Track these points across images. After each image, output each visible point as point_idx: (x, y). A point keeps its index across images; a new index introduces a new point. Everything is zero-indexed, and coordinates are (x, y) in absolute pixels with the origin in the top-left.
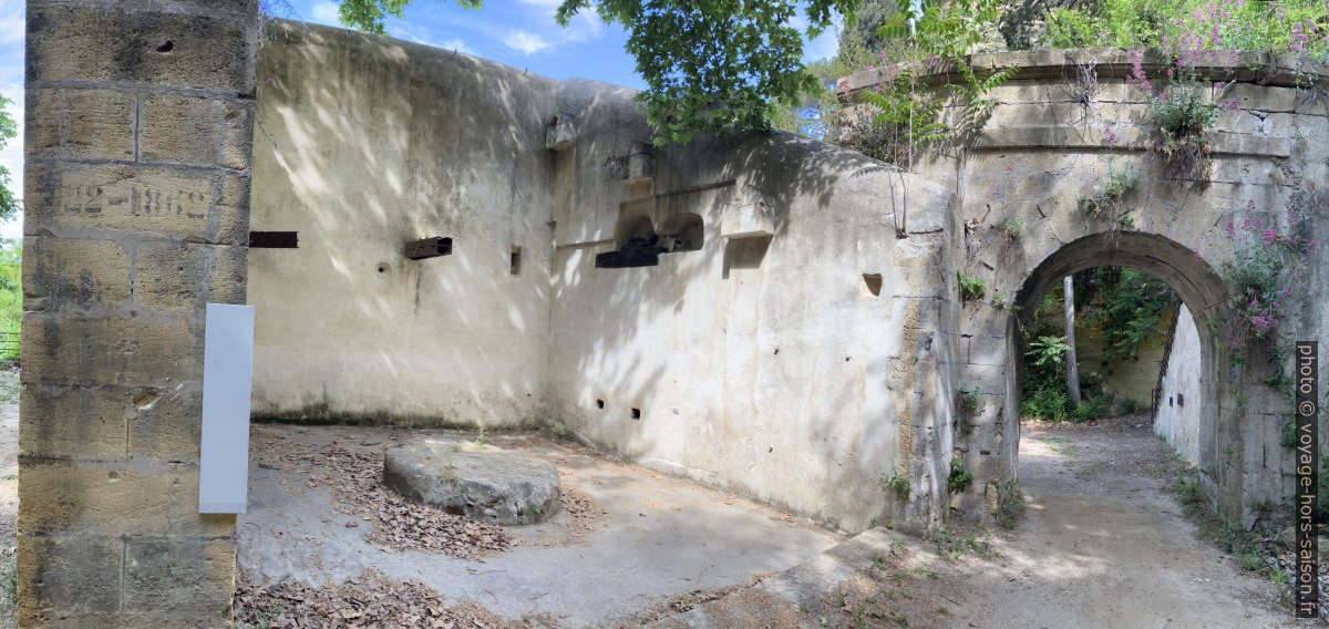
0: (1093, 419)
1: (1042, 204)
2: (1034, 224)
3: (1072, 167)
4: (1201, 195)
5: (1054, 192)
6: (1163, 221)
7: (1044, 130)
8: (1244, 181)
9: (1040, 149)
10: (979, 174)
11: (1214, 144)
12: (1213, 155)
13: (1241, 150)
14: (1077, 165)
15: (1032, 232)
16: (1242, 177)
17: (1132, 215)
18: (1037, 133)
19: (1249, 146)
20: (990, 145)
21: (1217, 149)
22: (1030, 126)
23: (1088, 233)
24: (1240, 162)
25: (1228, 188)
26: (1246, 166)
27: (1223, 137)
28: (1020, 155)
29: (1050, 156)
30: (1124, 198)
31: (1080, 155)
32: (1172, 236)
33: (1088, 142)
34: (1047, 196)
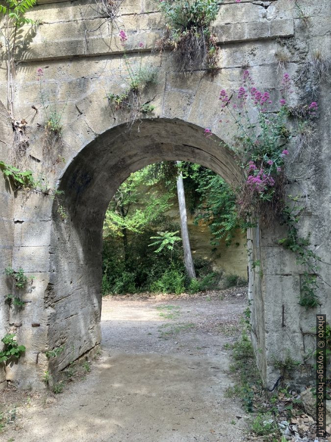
0: (204, 291)
1: (79, 103)
2: (73, 121)
3: (102, 71)
4: (212, 81)
5: (89, 92)
6: (179, 107)
7: (78, 42)
8: (251, 64)
9: (77, 58)
10: (28, 83)
11: (221, 35)
12: (221, 45)
13: (246, 37)
14: (108, 69)
15: (71, 127)
16: (249, 60)
17: (152, 105)
18: (73, 45)
19: (254, 32)
20: (35, 57)
21: (224, 39)
22: (68, 40)
23: (117, 124)
24: (247, 48)
25: (237, 72)
26: (252, 50)
27: (229, 29)
28: (61, 65)
29: (85, 64)
30: (146, 91)
31: (109, 61)
32: (188, 119)
33: (114, 49)
34: (84, 96)
